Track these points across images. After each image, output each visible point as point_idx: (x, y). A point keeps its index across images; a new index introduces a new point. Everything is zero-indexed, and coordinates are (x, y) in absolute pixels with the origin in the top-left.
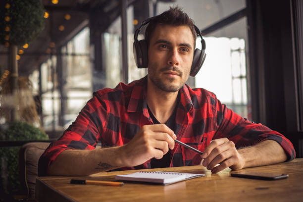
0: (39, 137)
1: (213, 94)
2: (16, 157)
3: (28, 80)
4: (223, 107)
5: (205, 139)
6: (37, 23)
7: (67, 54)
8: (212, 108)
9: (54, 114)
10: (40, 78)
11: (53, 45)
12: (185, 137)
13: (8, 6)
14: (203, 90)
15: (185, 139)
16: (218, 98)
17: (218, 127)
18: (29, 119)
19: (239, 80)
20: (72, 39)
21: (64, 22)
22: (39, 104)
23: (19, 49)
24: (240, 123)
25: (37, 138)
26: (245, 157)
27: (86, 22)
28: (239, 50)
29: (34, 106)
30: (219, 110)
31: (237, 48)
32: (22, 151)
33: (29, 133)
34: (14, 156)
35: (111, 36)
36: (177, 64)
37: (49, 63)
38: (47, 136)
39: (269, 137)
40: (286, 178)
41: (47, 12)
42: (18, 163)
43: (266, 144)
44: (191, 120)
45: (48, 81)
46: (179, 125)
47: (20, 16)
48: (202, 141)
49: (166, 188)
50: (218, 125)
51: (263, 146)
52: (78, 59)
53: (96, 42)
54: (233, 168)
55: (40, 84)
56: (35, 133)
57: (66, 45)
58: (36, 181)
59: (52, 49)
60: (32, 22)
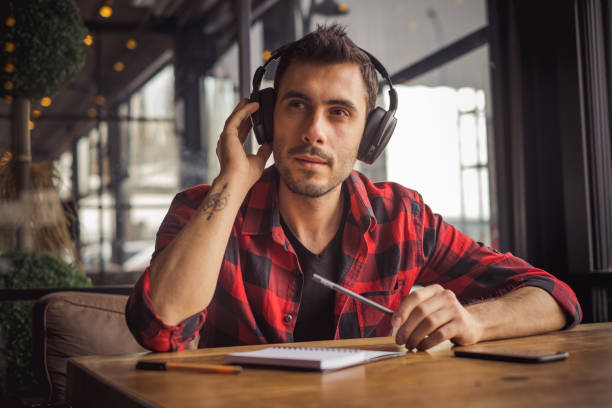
0: (72, 283)
1: (415, 193)
2: (27, 321)
3: (51, 167)
4: (436, 219)
5: (400, 283)
6: (70, 54)
7: (129, 119)
8: (415, 223)
9: (101, 240)
10: (75, 167)
11: (101, 100)
12: (363, 281)
13: (11, 22)
14: (395, 187)
15: (360, 284)
16: (426, 201)
17: (426, 259)
18: (52, 245)
19: (474, 172)
20: (139, 88)
21: (122, 53)
22: (72, 216)
23: (32, 109)
24: (470, 252)
25: (67, 284)
26: (482, 320)
27: (168, 55)
28: (474, 112)
29: (63, 220)
30: (428, 227)
31: (471, 108)
32: (40, 309)
33: (52, 274)
34: (23, 321)
35: (219, 83)
36: (320, 141)
37: (94, 136)
38: (89, 280)
39: (528, 281)
40: (563, 359)
41: (90, 34)
42: (31, 334)
43: (524, 295)
44: (372, 248)
45: (90, 173)
46: (349, 257)
47: (36, 40)
48: (396, 288)
49: (326, 379)
50: (426, 255)
51: (518, 298)
52: (151, 127)
53: (188, 95)
54: (456, 341)
55: (74, 178)
56: (64, 275)
57: (127, 100)
58: (68, 369)
59: (98, 108)
60: (59, 52)
